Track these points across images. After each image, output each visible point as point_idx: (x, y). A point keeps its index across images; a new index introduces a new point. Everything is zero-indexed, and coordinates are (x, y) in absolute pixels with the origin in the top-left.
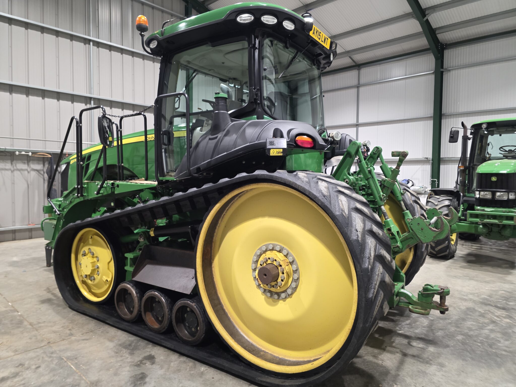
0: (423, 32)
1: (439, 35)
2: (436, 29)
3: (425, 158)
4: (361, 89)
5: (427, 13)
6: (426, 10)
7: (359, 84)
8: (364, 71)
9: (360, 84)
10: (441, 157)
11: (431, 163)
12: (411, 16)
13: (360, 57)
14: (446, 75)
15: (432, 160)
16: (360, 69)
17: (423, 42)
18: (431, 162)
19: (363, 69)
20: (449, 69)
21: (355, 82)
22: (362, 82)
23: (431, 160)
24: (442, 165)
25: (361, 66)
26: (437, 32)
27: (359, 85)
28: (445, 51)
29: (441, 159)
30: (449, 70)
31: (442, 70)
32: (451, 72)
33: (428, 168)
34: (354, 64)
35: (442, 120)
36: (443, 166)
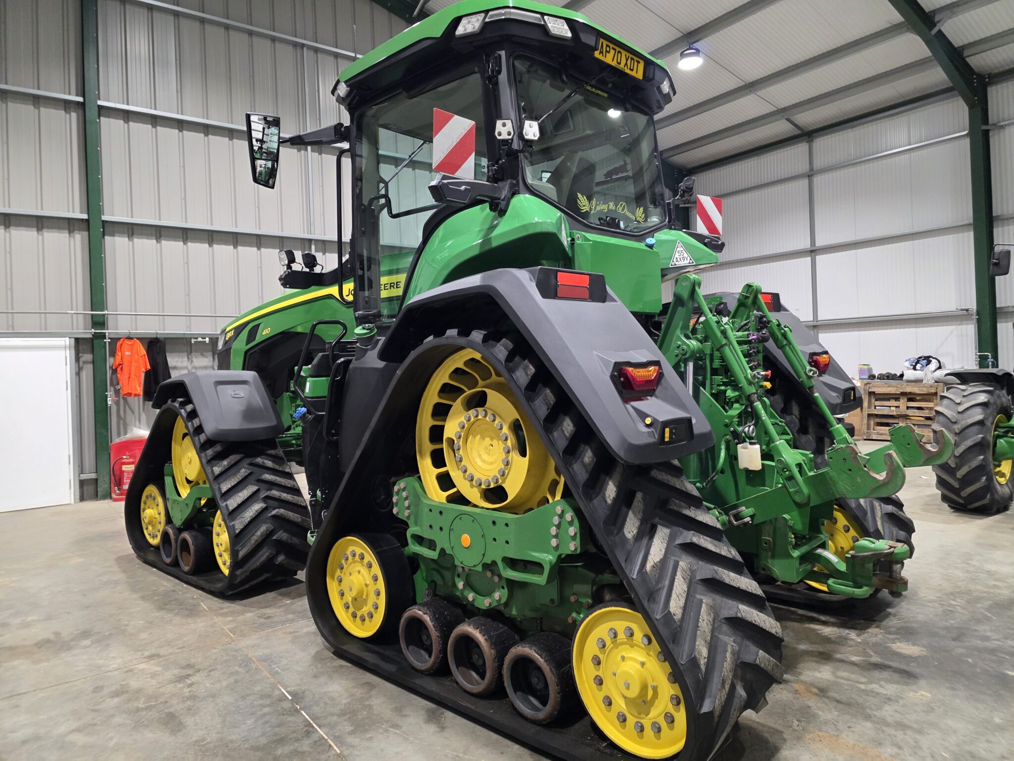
0: (933, 58)
1: (972, 58)
2: (963, 47)
3: (962, 310)
4: (817, 180)
5: (937, 19)
6: (935, 14)
7: (811, 169)
8: (822, 143)
9: (815, 169)
10: (998, 305)
11: (975, 320)
12: (905, 28)
13: (808, 118)
14: (996, 137)
15: (978, 313)
16: (812, 140)
17: (937, 76)
18: (975, 317)
19: (818, 139)
20: (1002, 124)
21: (804, 167)
22: (818, 164)
23: (975, 314)
24: (1001, 322)
25: (814, 135)
26: (965, 54)
27: (811, 173)
28: (989, 89)
29: (997, 311)
30: (1002, 127)
31: (984, 127)
32: (1007, 131)
33: (970, 330)
34: (798, 132)
35: (995, 230)
36: (1004, 324)
